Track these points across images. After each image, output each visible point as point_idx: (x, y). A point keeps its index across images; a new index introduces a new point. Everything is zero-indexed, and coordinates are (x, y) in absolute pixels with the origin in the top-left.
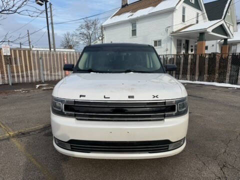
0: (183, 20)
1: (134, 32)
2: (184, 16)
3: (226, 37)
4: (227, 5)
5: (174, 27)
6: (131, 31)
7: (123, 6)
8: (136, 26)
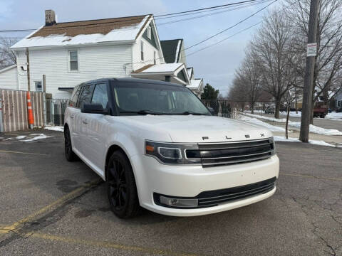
0: (142, 59)
1: (74, 65)
2: (142, 53)
3: (185, 83)
4: (178, 47)
5: (134, 65)
6: (69, 63)
7: (47, 24)
8: (76, 57)
